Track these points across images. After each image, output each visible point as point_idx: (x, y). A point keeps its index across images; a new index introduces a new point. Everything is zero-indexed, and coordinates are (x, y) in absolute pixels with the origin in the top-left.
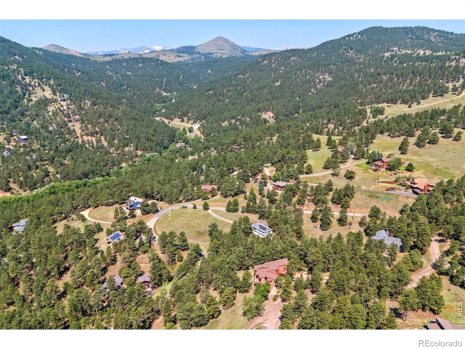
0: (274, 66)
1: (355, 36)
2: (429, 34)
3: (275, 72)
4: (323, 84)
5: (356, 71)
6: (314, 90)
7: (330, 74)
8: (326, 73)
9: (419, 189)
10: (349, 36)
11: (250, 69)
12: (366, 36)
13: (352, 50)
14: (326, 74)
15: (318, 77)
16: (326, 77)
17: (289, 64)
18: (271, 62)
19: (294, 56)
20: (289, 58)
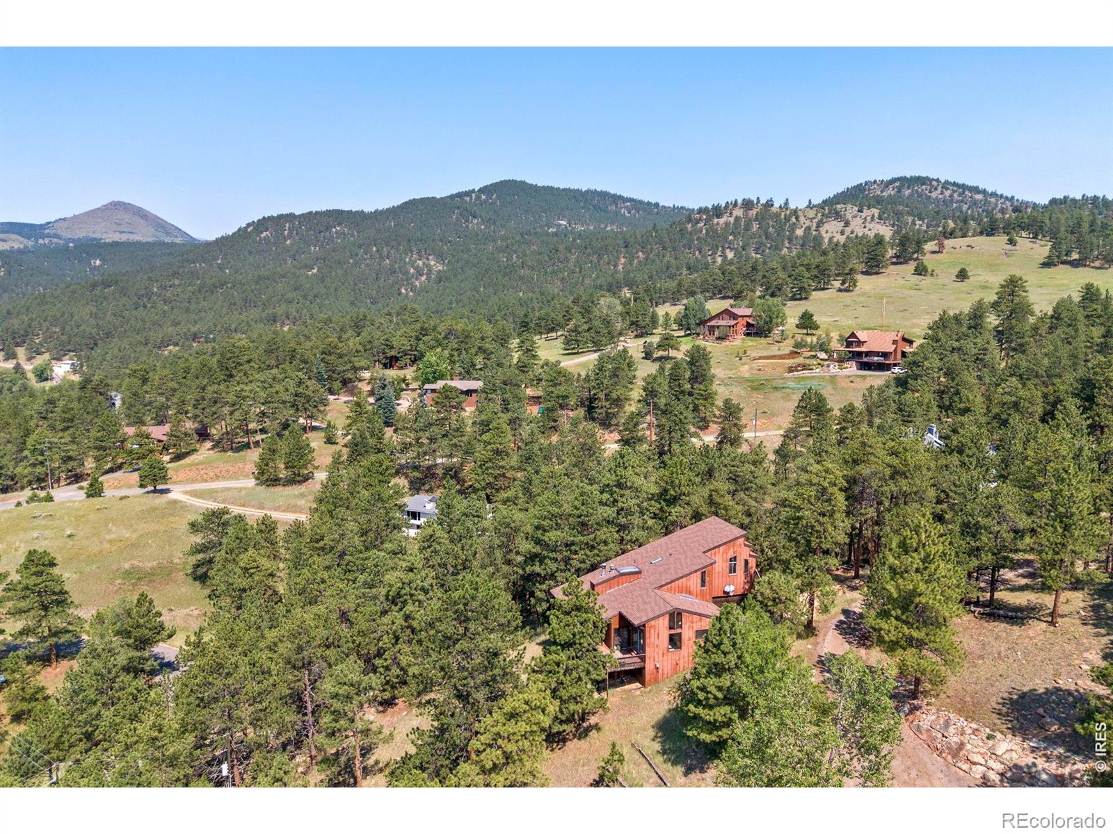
0: (292, 244)
1: (474, 195)
2: (617, 204)
3: (294, 256)
4: (428, 279)
5: (501, 250)
6: (406, 290)
7: (440, 257)
8: (430, 255)
9: (877, 354)
10: (460, 195)
11: (224, 249)
12: (498, 197)
13: (475, 217)
14: (430, 257)
15: (412, 264)
16: (432, 263)
17: (331, 239)
18: (282, 234)
19: (339, 224)
20: (328, 228)
